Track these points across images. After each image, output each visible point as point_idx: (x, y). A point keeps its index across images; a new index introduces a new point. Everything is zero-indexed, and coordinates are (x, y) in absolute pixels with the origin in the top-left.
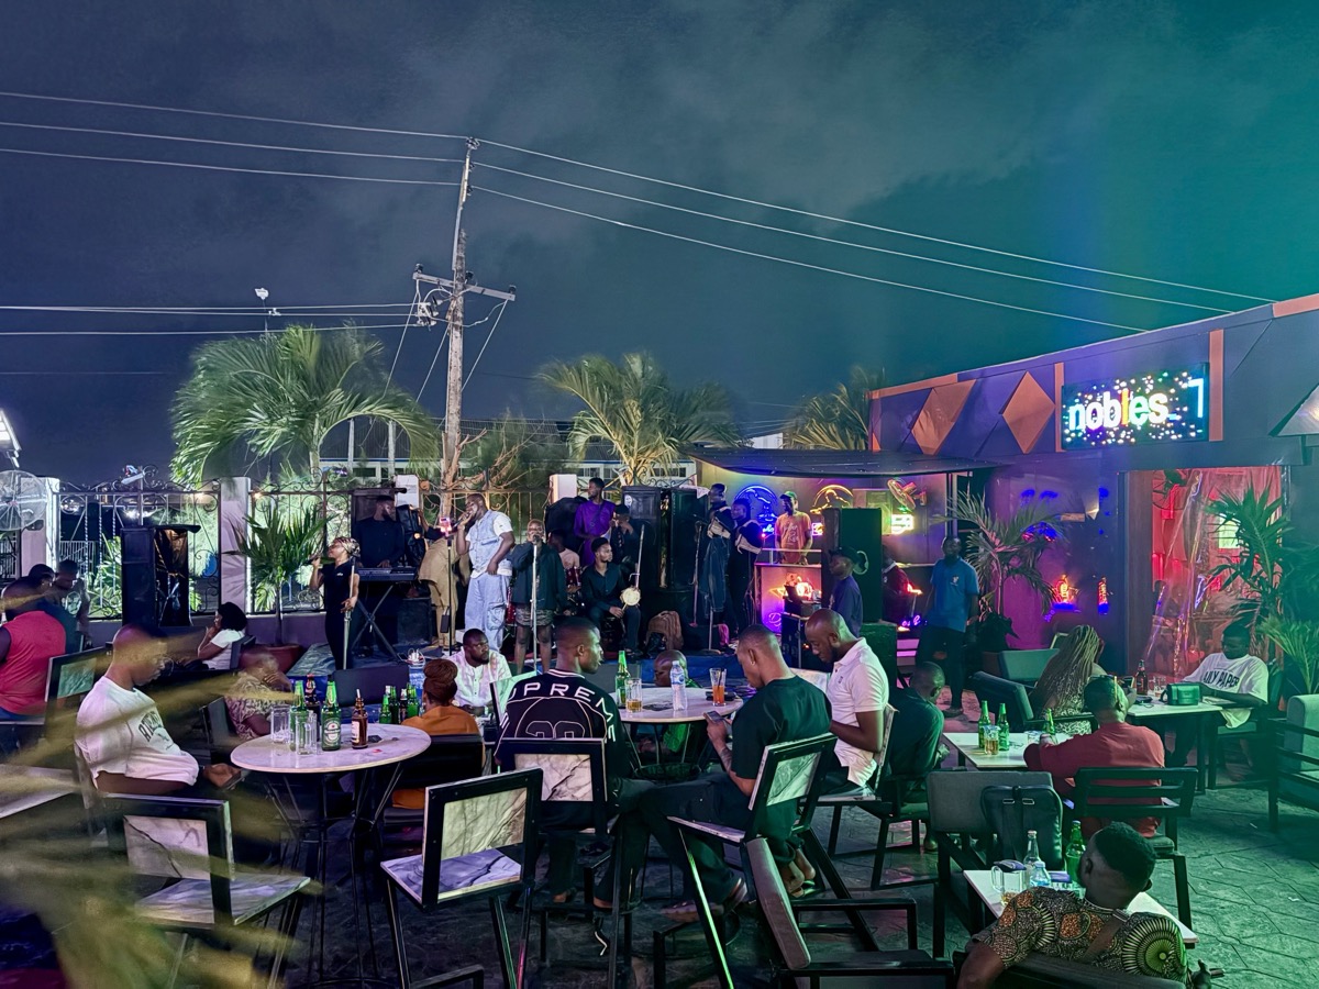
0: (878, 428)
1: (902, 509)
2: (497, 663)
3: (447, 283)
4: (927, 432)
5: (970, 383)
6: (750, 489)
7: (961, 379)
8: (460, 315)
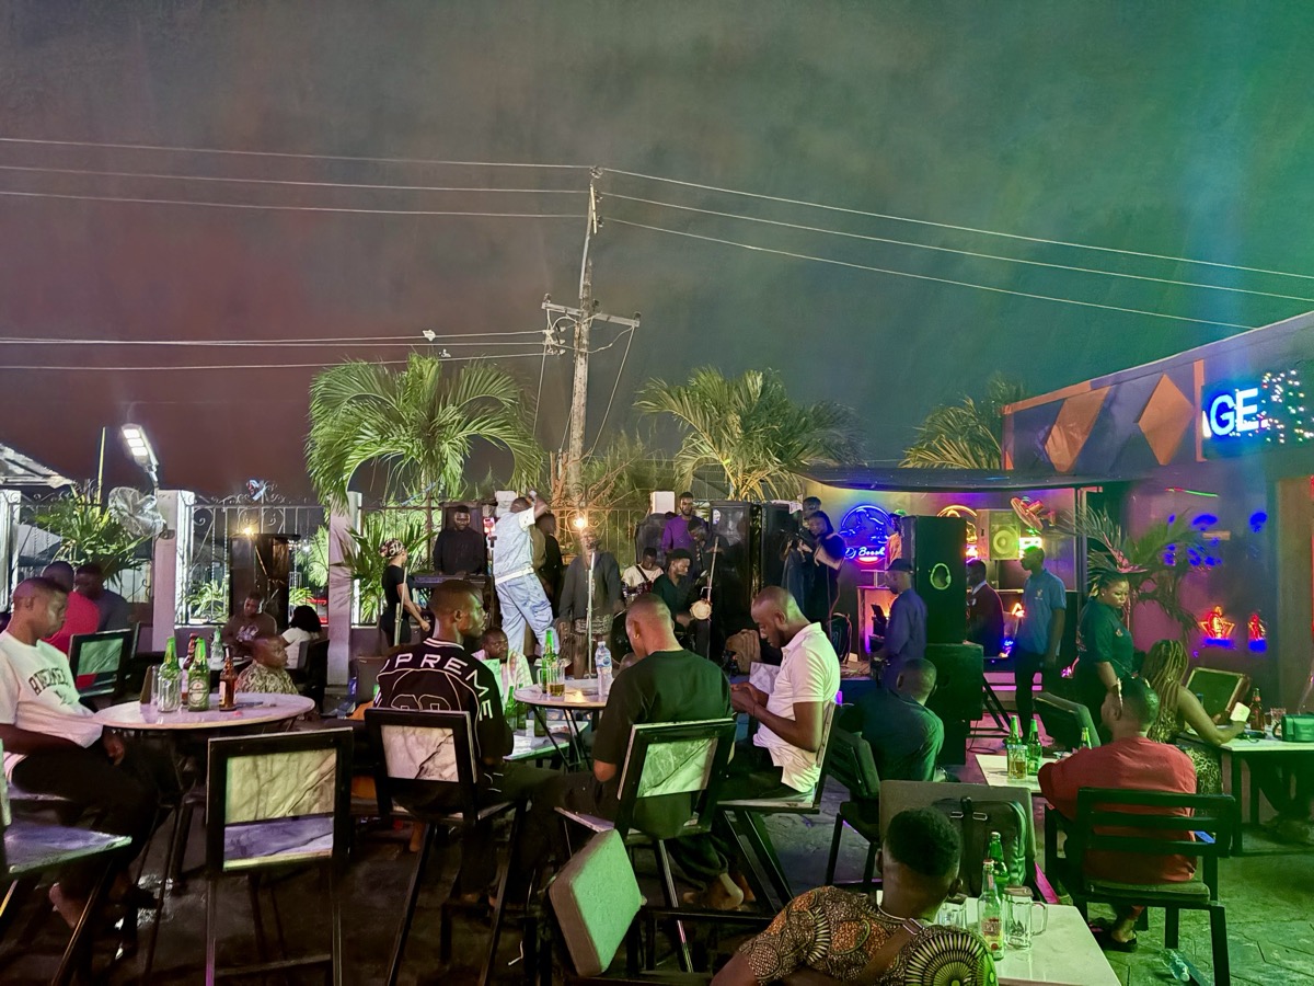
0: (1011, 446)
1: (1031, 531)
2: (516, 663)
3: (574, 312)
4: (1060, 448)
5: (1106, 391)
6: (861, 509)
7: (1095, 387)
8: (585, 342)
